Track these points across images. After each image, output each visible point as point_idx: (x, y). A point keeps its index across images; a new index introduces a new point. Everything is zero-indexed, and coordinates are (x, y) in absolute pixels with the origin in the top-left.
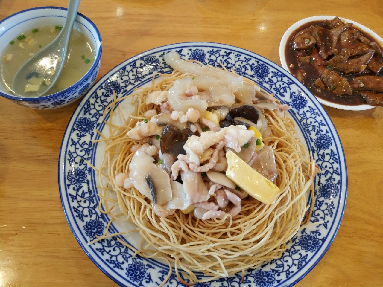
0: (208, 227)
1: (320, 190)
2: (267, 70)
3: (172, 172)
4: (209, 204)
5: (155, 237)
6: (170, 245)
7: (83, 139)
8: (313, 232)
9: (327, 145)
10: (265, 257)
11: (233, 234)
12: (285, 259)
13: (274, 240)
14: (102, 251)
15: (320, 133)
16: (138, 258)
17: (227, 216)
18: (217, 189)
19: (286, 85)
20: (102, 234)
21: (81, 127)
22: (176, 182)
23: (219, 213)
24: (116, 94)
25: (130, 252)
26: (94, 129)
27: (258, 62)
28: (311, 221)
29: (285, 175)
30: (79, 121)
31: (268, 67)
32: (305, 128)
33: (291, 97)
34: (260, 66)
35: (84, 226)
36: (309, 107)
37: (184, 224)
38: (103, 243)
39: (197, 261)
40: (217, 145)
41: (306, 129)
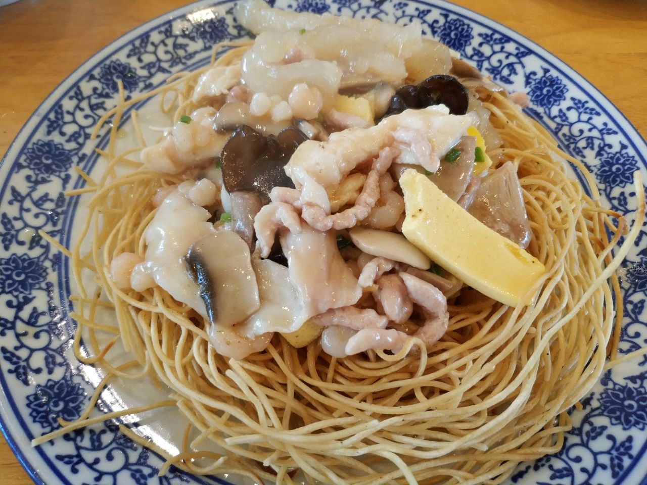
0: (364, 379)
1: (629, 276)
2: (467, 31)
3: (258, 236)
4: (361, 313)
5: (219, 413)
6: (259, 433)
7: (41, 190)
8: (633, 379)
9: (627, 175)
10: (521, 451)
11: (430, 392)
12: (574, 453)
13: (539, 402)
14: (74, 461)
15: (606, 152)
16: (175, 477)
17: (411, 343)
18: (381, 273)
19: (512, 59)
20: (77, 417)
21: (38, 161)
22: (269, 262)
23: (391, 336)
24: (126, 93)
25: (153, 461)
26: (70, 167)
27: (446, 16)
28: (621, 351)
29: (549, 236)
30: (33, 149)
31: (468, 26)
32: (568, 145)
33: (527, 83)
34: (452, 23)
35: (28, 398)
36: (573, 99)
37: (294, 373)
38: (79, 439)
39: (338, 475)
40: (374, 159)
41: (572, 146)
